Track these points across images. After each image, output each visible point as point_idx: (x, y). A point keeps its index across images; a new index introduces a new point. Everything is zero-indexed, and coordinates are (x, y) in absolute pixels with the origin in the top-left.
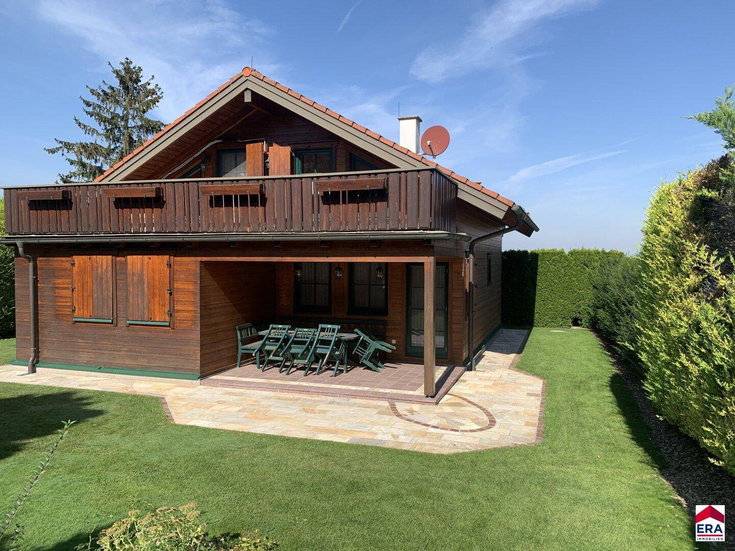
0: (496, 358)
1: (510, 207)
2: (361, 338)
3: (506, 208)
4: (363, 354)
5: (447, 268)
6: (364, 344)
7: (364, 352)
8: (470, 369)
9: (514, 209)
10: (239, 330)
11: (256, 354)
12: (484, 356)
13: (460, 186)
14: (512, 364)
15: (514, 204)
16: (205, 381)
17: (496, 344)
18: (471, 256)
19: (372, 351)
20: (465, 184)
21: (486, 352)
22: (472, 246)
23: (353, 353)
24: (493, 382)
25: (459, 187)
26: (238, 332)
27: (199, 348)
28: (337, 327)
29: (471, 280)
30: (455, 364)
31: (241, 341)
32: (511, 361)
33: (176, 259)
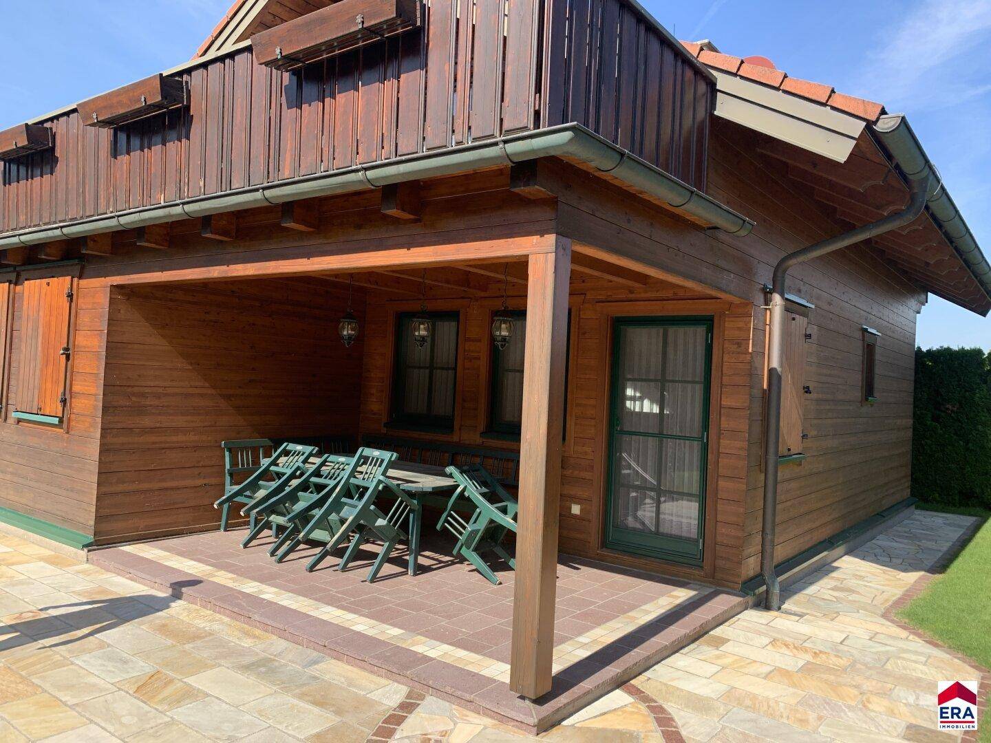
0: (861, 578)
1: (870, 125)
2: (459, 490)
3: (857, 128)
4: (461, 533)
5: (710, 330)
6: (466, 508)
7: (464, 528)
8: (764, 604)
9: (883, 126)
10: (230, 450)
11: (221, 504)
12: (837, 568)
13: (723, 82)
14: (898, 603)
15: (883, 112)
16: (97, 555)
17: (882, 541)
18: (777, 298)
19: (481, 525)
20: (735, 75)
21: (847, 558)
22: (779, 274)
23: (438, 527)
24: (808, 657)
25: (718, 87)
26: (227, 454)
27: (95, 478)
28: (387, 455)
29: (775, 363)
30: (719, 585)
31: (231, 475)
32: (898, 593)
33: (83, 282)
